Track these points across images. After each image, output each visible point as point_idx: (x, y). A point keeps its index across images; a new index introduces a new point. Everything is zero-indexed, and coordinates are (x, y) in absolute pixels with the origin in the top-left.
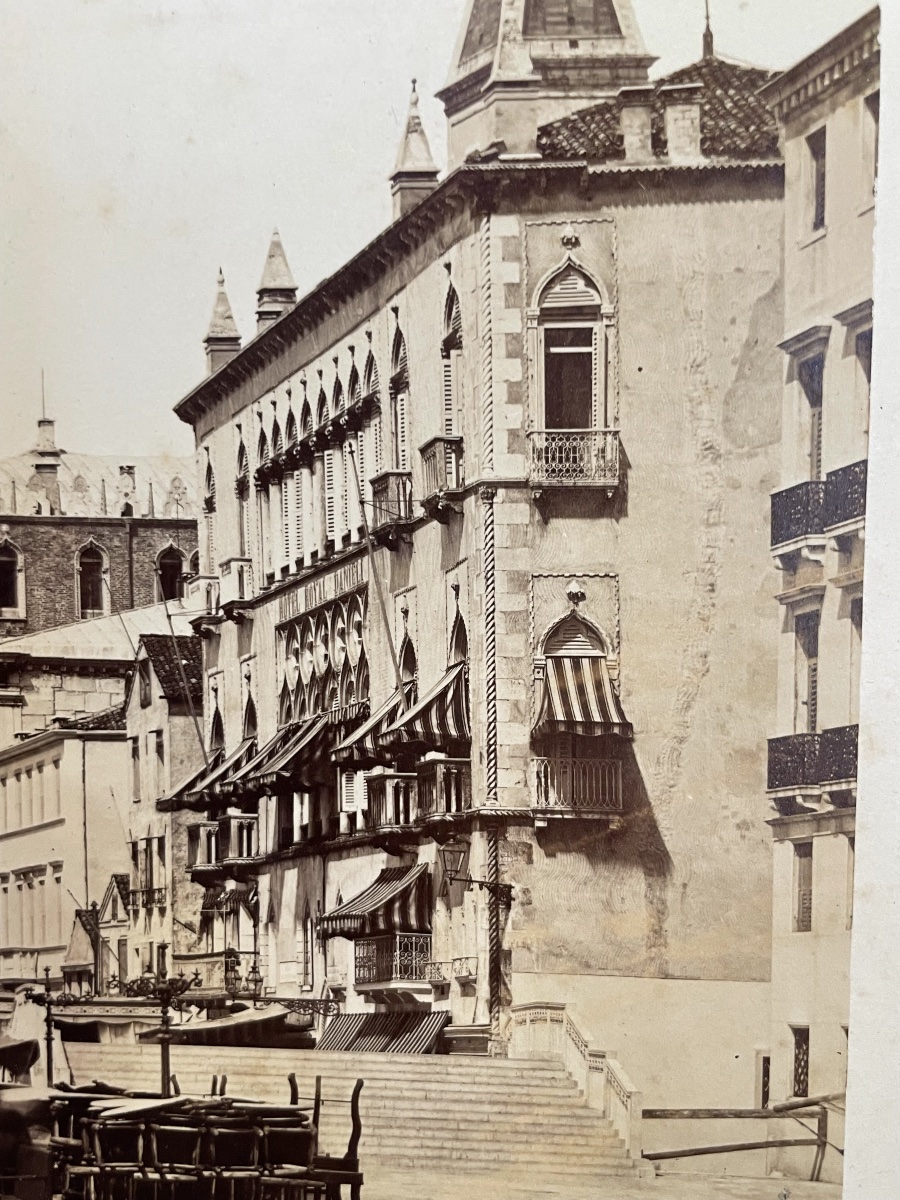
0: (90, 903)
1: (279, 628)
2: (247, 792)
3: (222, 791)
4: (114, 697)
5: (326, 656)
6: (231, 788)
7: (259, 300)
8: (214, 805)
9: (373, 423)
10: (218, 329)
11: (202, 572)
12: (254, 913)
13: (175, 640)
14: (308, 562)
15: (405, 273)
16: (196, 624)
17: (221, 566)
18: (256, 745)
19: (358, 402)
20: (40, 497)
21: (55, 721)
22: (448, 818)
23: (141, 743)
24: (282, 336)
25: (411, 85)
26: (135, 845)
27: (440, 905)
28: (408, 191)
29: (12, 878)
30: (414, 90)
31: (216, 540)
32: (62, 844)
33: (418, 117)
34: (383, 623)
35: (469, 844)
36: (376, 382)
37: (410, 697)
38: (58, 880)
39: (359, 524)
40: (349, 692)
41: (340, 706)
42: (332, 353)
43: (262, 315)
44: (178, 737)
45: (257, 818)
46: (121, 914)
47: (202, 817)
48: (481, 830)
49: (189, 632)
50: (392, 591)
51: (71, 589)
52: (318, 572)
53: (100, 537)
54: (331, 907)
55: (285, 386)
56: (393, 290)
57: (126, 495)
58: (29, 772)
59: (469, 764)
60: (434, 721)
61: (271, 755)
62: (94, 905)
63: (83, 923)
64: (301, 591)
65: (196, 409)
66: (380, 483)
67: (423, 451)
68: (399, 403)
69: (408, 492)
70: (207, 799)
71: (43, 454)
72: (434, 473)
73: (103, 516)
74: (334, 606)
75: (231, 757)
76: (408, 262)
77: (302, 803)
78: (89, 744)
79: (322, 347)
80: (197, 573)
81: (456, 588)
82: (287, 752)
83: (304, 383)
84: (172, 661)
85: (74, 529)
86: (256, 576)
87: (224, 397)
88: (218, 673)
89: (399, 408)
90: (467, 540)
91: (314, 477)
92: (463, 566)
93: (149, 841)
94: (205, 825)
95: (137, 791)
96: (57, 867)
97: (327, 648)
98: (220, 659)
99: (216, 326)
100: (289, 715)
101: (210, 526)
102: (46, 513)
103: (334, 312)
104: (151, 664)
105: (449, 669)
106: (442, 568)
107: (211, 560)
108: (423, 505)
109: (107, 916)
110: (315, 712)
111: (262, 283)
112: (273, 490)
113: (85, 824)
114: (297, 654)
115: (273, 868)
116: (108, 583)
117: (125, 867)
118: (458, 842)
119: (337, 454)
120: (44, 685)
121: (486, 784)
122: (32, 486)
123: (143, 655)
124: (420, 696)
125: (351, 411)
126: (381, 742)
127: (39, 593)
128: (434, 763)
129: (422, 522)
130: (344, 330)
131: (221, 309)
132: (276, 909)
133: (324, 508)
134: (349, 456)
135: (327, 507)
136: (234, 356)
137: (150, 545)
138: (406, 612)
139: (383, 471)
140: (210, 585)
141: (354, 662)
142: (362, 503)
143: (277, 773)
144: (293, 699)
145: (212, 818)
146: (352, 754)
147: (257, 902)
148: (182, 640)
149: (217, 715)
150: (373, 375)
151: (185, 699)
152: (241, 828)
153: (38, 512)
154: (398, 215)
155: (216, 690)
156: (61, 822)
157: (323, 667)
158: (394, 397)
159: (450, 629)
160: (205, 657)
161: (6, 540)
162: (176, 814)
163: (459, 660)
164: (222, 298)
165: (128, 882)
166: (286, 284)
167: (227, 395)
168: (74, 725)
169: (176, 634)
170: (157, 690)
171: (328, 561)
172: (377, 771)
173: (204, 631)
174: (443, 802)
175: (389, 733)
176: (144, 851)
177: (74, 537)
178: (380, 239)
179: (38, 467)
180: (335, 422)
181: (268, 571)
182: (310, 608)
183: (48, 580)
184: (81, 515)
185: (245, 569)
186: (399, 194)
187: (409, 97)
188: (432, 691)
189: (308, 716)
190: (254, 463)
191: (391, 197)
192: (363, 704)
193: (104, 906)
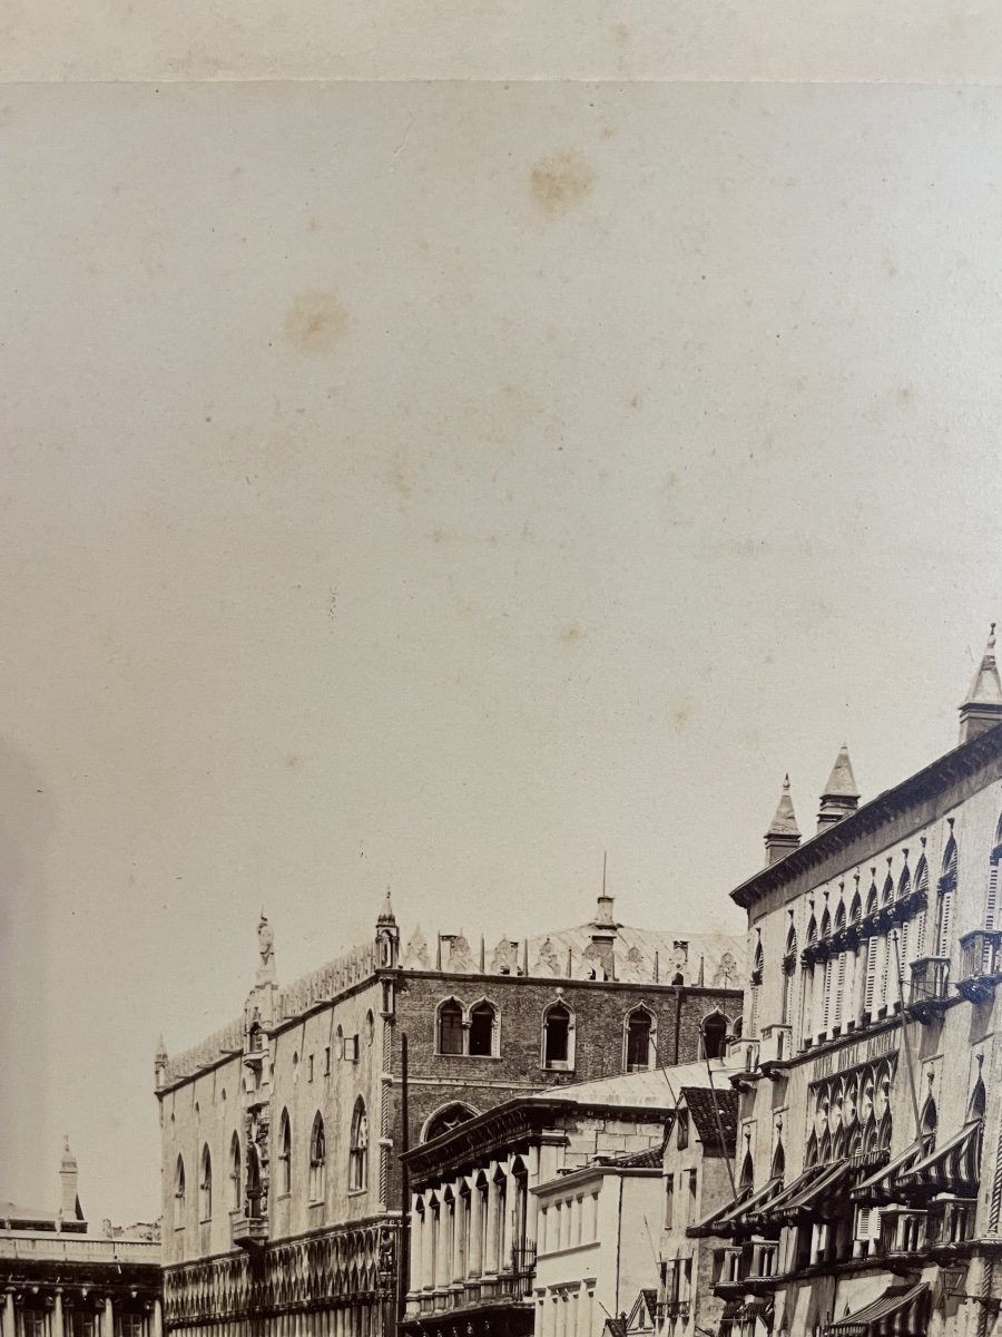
0: (619, 1313)
1: (812, 1086)
2: (771, 1223)
3: (747, 1221)
4: (653, 1140)
5: (853, 1111)
6: (757, 1219)
7: (822, 804)
8: (740, 1233)
9: (918, 915)
10: (780, 828)
11: (744, 1035)
12: (769, 1323)
13: (714, 1094)
14: (844, 1031)
15: (964, 790)
16: (735, 1080)
17: (763, 1031)
18: (782, 1184)
19: (906, 897)
20: (596, 964)
21: (596, 1159)
22: (952, 1246)
23: (676, 1180)
24: (840, 837)
25: (990, 629)
26: (664, 1265)
27: (936, 1316)
28: (975, 721)
29: (548, 1292)
30: (992, 633)
31: (760, 1009)
32: (597, 1265)
33: (993, 657)
34: (909, 1086)
35: (968, 1267)
36: (926, 881)
37: (928, 1148)
38: (591, 1294)
39: (896, 1001)
40: (873, 1141)
41: (862, 1153)
42: (887, 854)
43: (823, 818)
44: (711, 1175)
45: (778, 1245)
46: (648, 1322)
47: (728, 1243)
48: (980, 1256)
49: (728, 1086)
50: (920, 1058)
51: (619, 1046)
52: (853, 1039)
53: (651, 1002)
54: (839, 1317)
55: (839, 879)
56: (951, 804)
57: (678, 966)
58: (569, 1203)
59: (976, 1203)
60: (948, 1167)
61: (796, 1192)
62: (623, 1315)
63: (611, 1330)
64: (835, 1056)
65: (751, 896)
66: (920, 968)
67: (964, 941)
68: (946, 900)
69: (945, 975)
70: (733, 1228)
71: (600, 927)
72: (971, 960)
73: (654, 983)
74: (866, 1070)
75: (758, 1193)
76: (968, 782)
77: (820, 1232)
78: (627, 1180)
79: (878, 847)
80: (740, 1036)
81: (981, 1058)
82: (809, 1190)
83: (857, 878)
84: (710, 1111)
85: (626, 994)
86: (795, 1040)
87: (779, 887)
88: (751, 1122)
89: (945, 903)
90: (995, 1018)
91: (858, 959)
92: (990, 1040)
93: (677, 1262)
94: (729, 1250)
95: (669, 1220)
96: (591, 1283)
97: (855, 1104)
98: (755, 1110)
99: (777, 824)
100: (815, 1159)
101: (755, 997)
102: (600, 979)
103: (892, 819)
104: (690, 1113)
105: (967, 1125)
106: (970, 1040)
107: (753, 1025)
108: (958, 986)
109: (635, 1324)
110: (839, 1157)
111: (826, 790)
112: (818, 968)
113: (619, 1247)
114: (826, 1108)
115: (789, 1286)
116: (655, 1042)
117: (652, 1282)
118: (958, 1266)
119: (882, 941)
120: (587, 1130)
121: (988, 1219)
122: (588, 954)
123: (684, 1104)
124: (938, 1146)
125: (898, 905)
126: (897, 1184)
127: (588, 1048)
128: (945, 1202)
129: (955, 1001)
130: (901, 836)
131: (784, 810)
132: (789, 1319)
133: (864, 985)
134: (893, 943)
135: (867, 985)
136: (793, 851)
137: (697, 1011)
138: (932, 1077)
139: (924, 957)
140: (751, 1047)
141: (879, 1116)
142: (901, 982)
143: (800, 1208)
144: (819, 1145)
145: (737, 1244)
146: (870, 1193)
147: (773, 1313)
148: (721, 1094)
149: (748, 1158)
150: (924, 874)
151: (719, 1142)
152: (762, 1253)
153: (593, 977)
154: (964, 741)
155: (749, 1137)
156: (597, 1245)
157: (850, 1120)
158: (941, 895)
159: (971, 1092)
160: (741, 1108)
161: (560, 1002)
162: (704, 1240)
163: (976, 1118)
164: (786, 800)
165: (656, 1296)
166: (850, 793)
167: (783, 885)
168: (615, 1163)
169: (716, 1088)
170: (694, 1134)
171: (864, 1030)
172: (892, 1207)
173: (743, 1086)
174: (949, 1234)
175: (905, 1177)
176: (672, 1271)
177: (625, 1000)
178: (944, 759)
179: (595, 938)
180: (883, 913)
181: (806, 1037)
182: (842, 1070)
183: (598, 1037)
184: (634, 982)
185: (785, 1034)
186: (967, 722)
187: (988, 639)
188: (948, 1143)
189: (833, 1161)
190: (802, 944)
191: (959, 724)
192: (884, 1152)
193: (633, 1316)
